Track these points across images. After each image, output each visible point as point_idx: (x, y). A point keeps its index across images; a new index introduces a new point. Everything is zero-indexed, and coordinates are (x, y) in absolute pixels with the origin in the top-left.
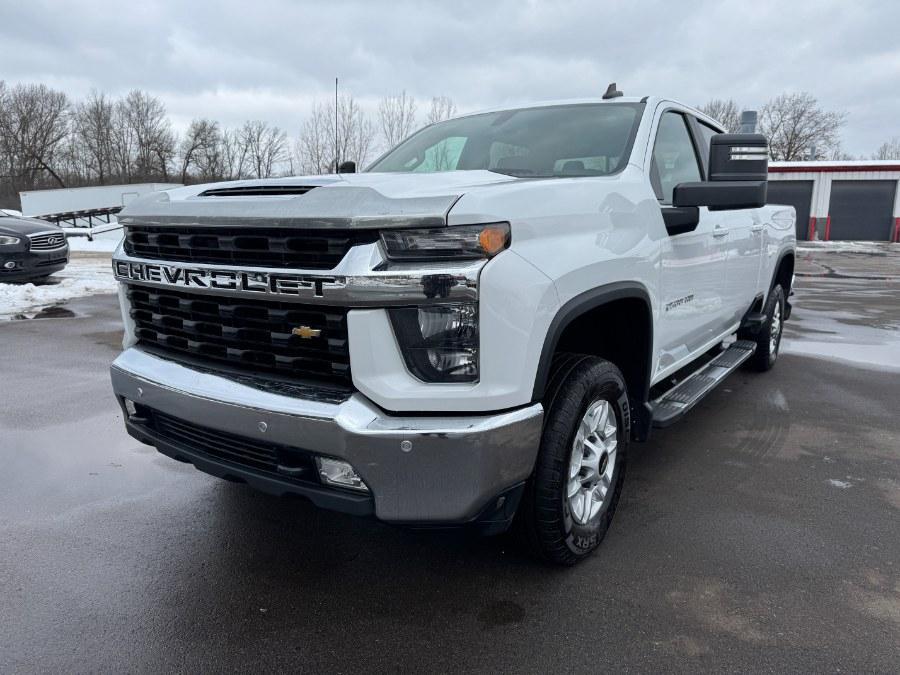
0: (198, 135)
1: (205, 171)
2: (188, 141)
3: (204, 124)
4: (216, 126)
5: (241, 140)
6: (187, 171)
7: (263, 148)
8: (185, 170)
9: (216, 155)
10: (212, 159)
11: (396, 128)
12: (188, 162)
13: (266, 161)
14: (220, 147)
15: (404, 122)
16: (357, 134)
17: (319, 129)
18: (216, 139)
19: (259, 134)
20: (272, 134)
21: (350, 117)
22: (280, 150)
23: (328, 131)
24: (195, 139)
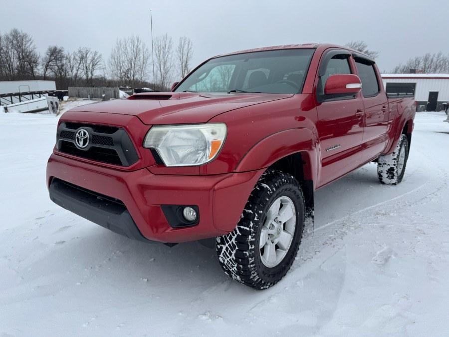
0: (52, 54)
1: (56, 74)
2: (47, 57)
3: (55, 49)
4: (62, 49)
5: (77, 58)
6: (47, 73)
7: (89, 63)
8: (45, 73)
9: (63, 65)
10: (60, 67)
11: (162, 53)
12: (47, 69)
13: (91, 69)
14: (64, 61)
15: (166, 50)
16: (141, 55)
17: (120, 52)
18: (62, 57)
19: (86, 55)
20: (94, 54)
21: (137, 47)
22: (99, 63)
23: (126, 54)
24: (51, 56)
